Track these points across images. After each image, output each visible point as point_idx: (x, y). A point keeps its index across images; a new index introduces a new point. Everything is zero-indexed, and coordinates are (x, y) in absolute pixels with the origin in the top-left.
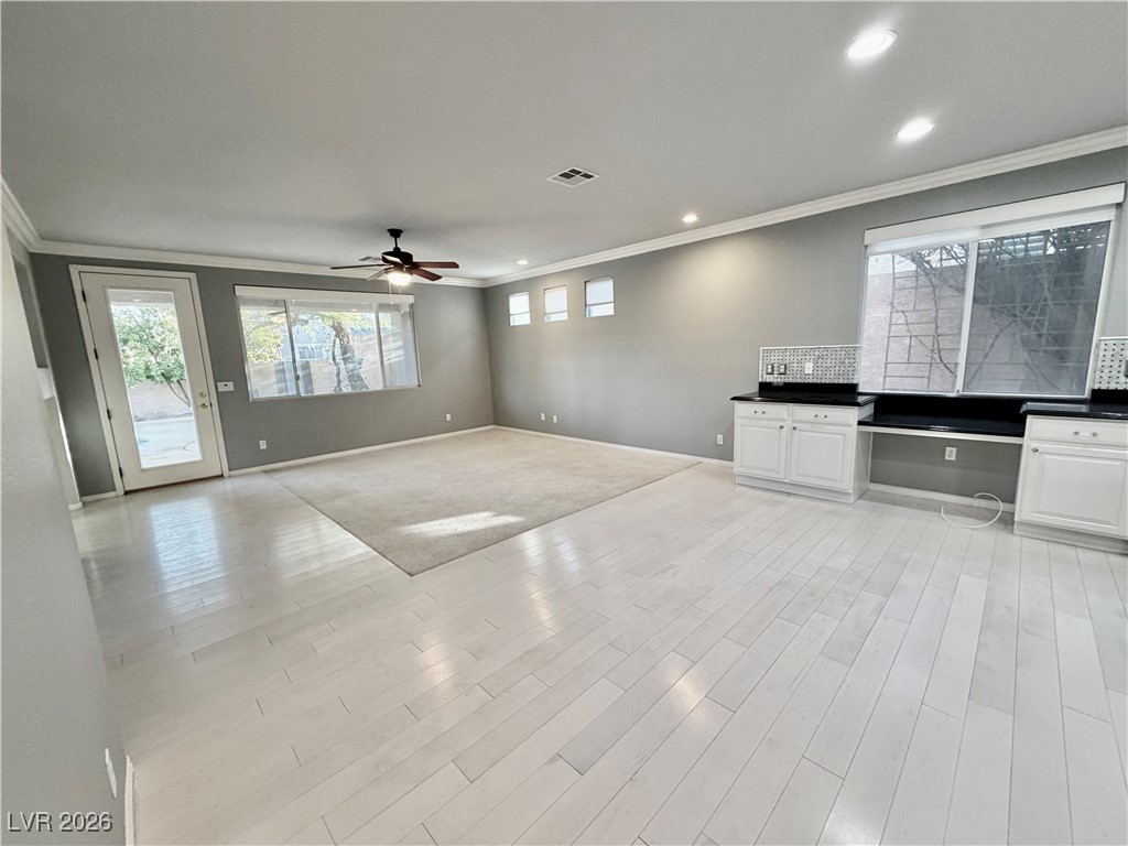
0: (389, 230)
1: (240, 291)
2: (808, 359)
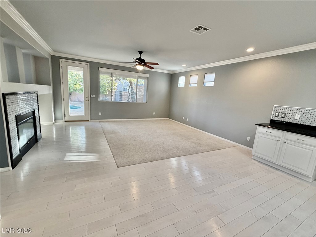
0: (139, 52)
1: (100, 69)
2: (297, 113)
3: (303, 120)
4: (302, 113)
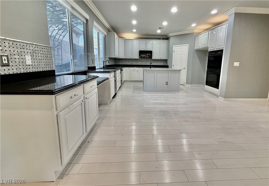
2: (26, 52)
3: (36, 64)
4: (32, 53)
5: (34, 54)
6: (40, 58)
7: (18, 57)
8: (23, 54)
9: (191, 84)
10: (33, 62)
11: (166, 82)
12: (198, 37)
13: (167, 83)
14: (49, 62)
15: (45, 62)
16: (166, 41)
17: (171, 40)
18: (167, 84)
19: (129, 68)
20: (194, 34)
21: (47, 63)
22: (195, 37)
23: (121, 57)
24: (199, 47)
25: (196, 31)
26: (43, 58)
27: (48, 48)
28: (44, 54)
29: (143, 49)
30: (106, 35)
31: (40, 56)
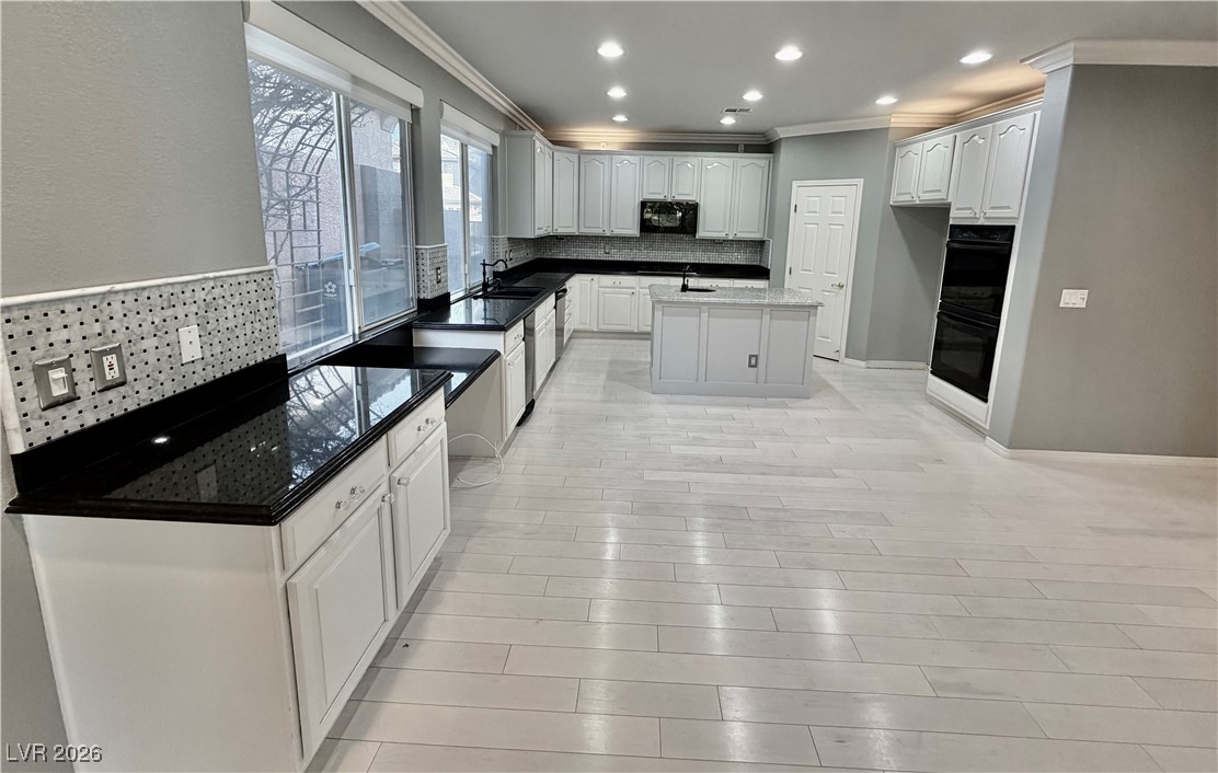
2: (181, 316)
3: (218, 349)
4: (202, 313)
5: (212, 315)
6: (231, 324)
7: (153, 342)
8: (171, 324)
9: (867, 359)
10: (206, 347)
11: (751, 356)
12: (908, 148)
13: (753, 362)
14: (264, 328)
15: (249, 333)
16: (759, 161)
17: (785, 155)
18: (756, 366)
19: (596, 277)
20: (891, 136)
21: (256, 334)
22: (895, 147)
23: (562, 231)
24: (907, 198)
25: (896, 121)
26: (241, 320)
27: (258, 277)
28: (245, 303)
29: (659, 193)
30: (497, 144)
31: (230, 316)
